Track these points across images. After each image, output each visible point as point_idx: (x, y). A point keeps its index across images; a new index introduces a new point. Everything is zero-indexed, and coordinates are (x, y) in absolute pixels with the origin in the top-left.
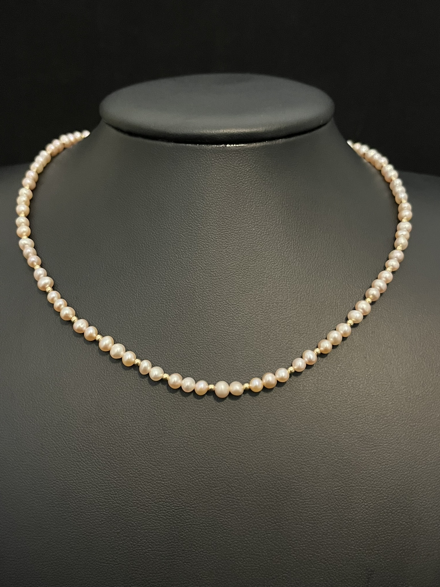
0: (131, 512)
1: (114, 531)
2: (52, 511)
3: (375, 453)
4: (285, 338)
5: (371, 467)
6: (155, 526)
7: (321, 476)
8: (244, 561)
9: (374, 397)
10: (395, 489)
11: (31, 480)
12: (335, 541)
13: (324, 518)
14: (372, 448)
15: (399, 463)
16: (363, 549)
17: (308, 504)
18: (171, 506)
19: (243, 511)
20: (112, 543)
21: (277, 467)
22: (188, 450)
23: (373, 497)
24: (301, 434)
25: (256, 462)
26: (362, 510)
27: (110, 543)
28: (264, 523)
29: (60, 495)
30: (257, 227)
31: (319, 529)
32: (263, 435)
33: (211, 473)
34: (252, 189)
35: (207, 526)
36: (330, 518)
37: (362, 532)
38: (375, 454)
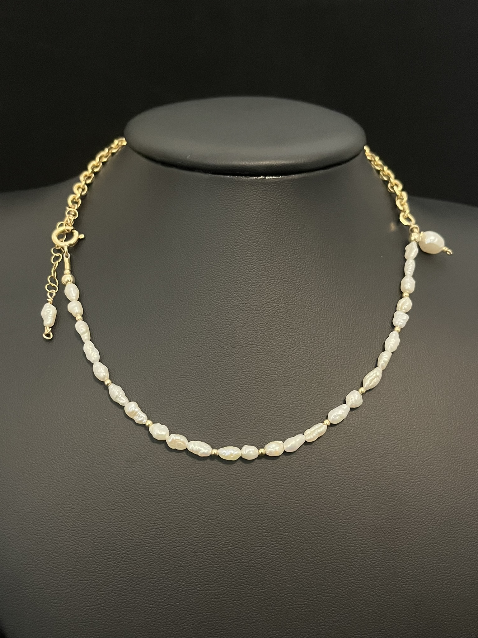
0: (179, 552)
1: (162, 571)
2: (96, 554)
3: (419, 484)
4: (328, 372)
5: (417, 499)
6: (204, 565)
7: (368, 509)
8: (294, 597)
9: (417, 429)
10: (440, 519)
11: (73, 523)
12: (383, 573)
13: (371, 551)
14: (417, 480)
15: (443, 494)
16: (411, 580)
17: (355, 537)
18: (219, 544)
19: (292, 547)
20: (160, 584)
21: (323, 501)
22: (234, 487)
23: (419, 529)
24: (347, 468)
25: (303, 497)
26: (408, 541)
27: (157, 584)
28: (313, 558)
29: (104, 537)
30: (296, 260)
31: (367, 562)
32: (310, 470)
33: (258, 510)
34: (290, 221)
35: (256, 563)
36: (378, 551)
37: (409, 563)
38: (419, 486)
